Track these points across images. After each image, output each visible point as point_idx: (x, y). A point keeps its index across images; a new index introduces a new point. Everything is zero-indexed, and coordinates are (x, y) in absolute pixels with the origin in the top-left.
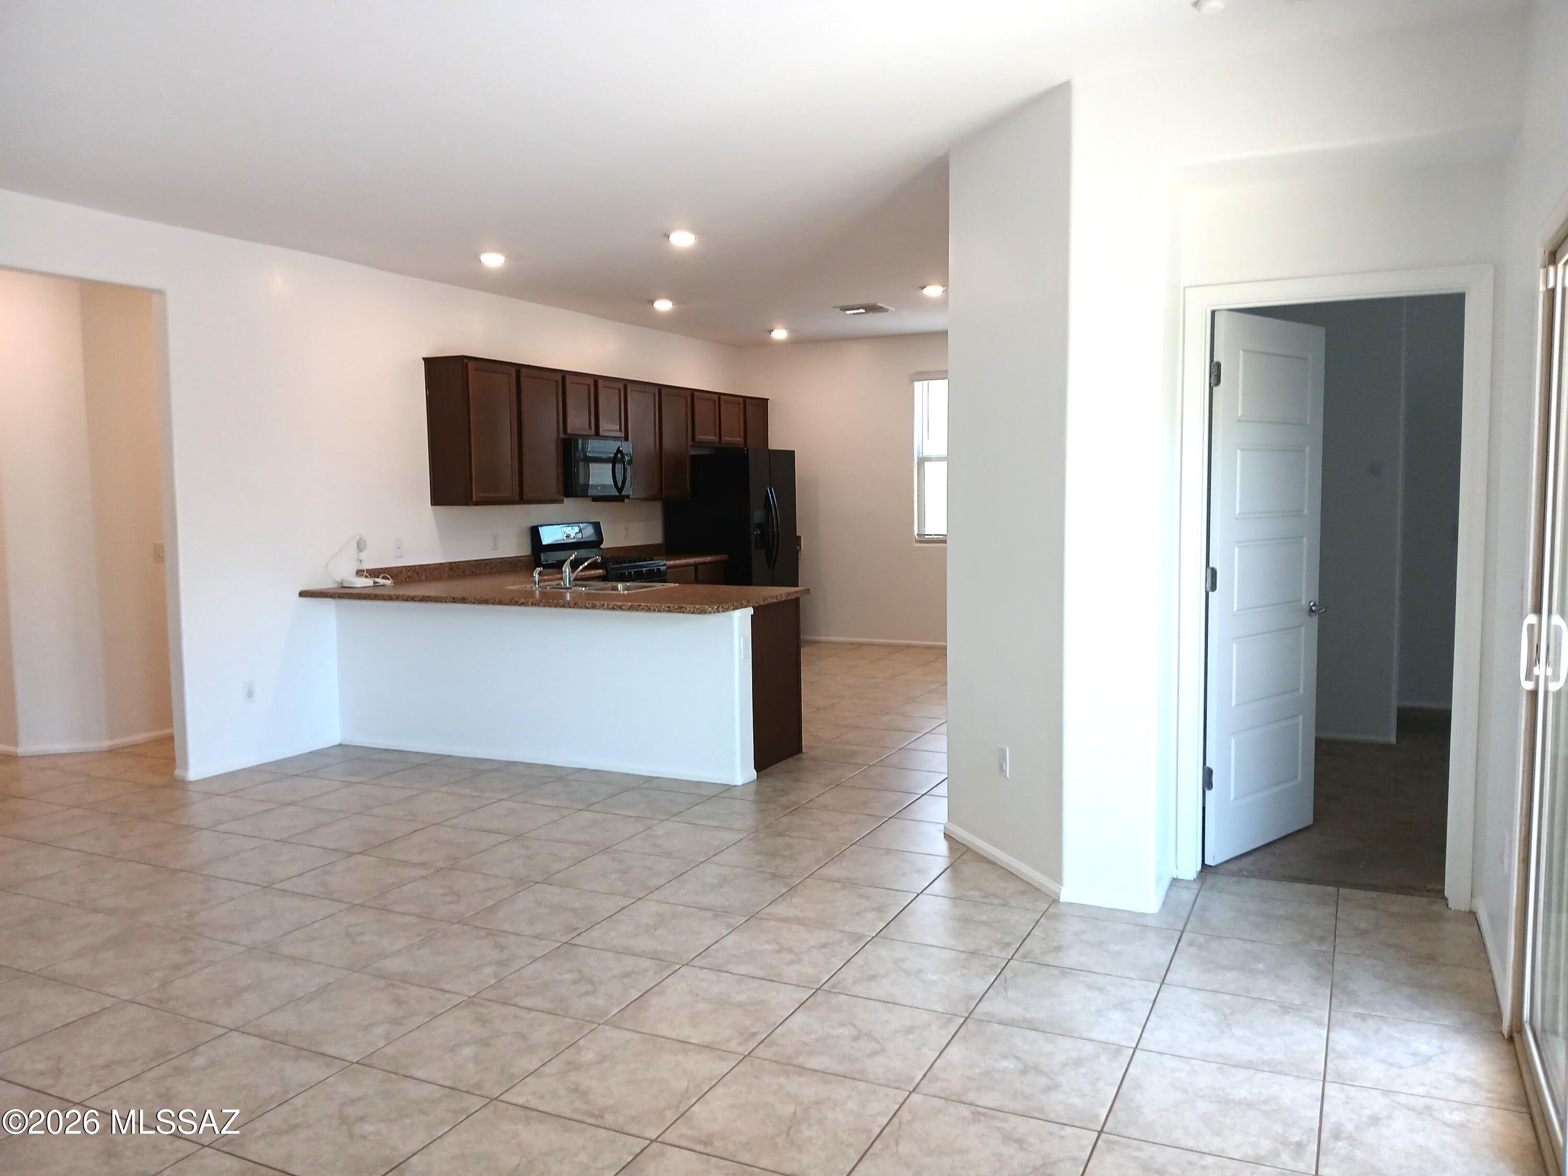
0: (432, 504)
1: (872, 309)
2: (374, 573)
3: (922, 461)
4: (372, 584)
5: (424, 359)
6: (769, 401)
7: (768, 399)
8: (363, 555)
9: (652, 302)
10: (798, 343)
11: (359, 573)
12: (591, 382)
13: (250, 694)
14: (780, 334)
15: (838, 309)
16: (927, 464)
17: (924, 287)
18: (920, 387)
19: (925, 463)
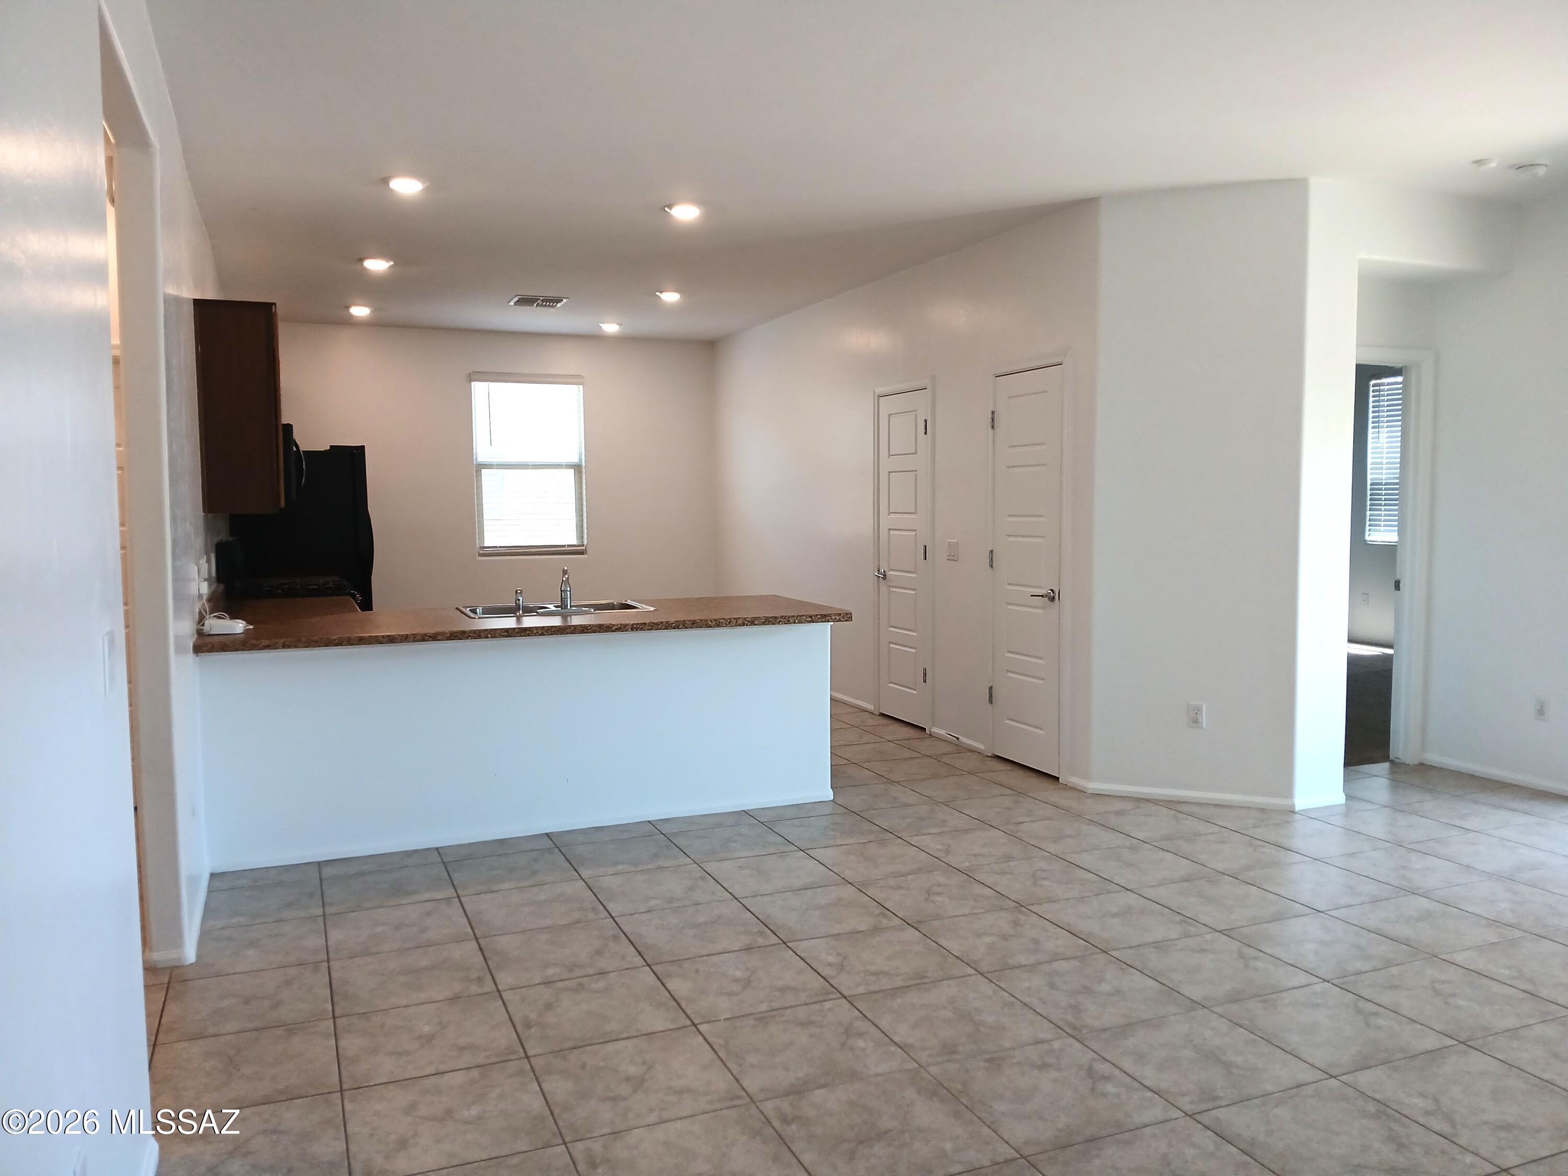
0: (205, 512)
3: (481, 467)
10: (376, 325)
14: (360, 311)
16: (484, 472)
17: (661, 292)
18: (479, 389)
19: (482, 470)
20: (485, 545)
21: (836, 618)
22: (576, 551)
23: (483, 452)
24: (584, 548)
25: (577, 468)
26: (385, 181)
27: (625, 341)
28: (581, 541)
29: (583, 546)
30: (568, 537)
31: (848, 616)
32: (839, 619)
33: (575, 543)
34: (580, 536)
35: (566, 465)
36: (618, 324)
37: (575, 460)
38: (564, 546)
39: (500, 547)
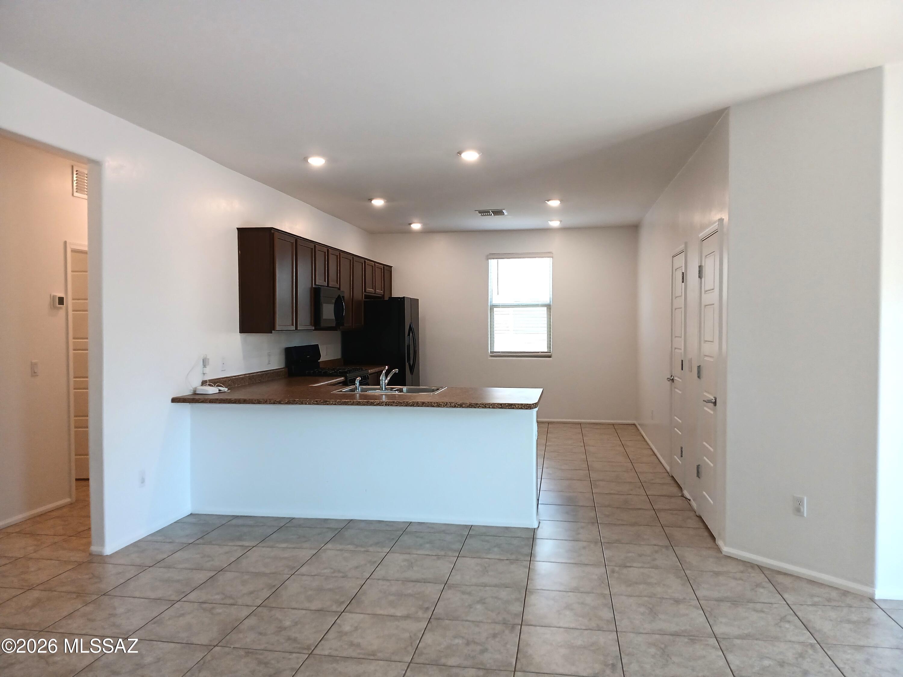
0: (240, 333)
1: (498, 213)
2: (214, 382)
3: (493, 307)
4: (218, 392)
5: (237, 228)
6: (392, 268)
7: (392, 267)
8: (207, 370)
9: (371, 200)
10: (427, 232)
11: (204, 383)
12: (325, 250)
13: (143, 481)
14: (416, 226)
15: (477, 212)
16: (495, 309)
17: (548, 201)
18: (493, 263)
19: (494, 308)
20: (495, 351)
21: (519, 407)
22: (547, 356)
23: (495, 298)
24: (550, 354)
25: (549, 307)
26: (306, 159)
27: (565, 229)
28: (549, 349)
29: (550, 352)
30: (543, 348)
31: (528, 406)
32: (521, 407)
33: (546, 351)
34: (549, 347)
35: (541, 305)
36: (559, 221)
37: (547, 300)
38: (539, 352)
39: (502, 352)
